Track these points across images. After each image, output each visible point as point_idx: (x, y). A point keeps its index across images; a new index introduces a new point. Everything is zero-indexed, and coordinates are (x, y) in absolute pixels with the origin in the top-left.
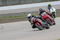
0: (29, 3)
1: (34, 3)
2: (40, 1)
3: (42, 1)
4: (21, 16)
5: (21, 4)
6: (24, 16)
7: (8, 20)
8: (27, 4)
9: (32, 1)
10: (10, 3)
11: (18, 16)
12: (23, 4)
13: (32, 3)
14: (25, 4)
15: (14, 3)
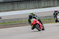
0: (23, 10)
1: (27, 9)
2: (33, 8)
3: (35, 8)
4: (14, 22)
5: (15, 10)
6: (18, 22)
7: (2, 26)
8: (21, 10)
9: (25, 8)
10: (4, 10)
11: (11, 22)
12: (16, 10)
13: (25, 10)
14: (19, 10)
15: (8, 10)
